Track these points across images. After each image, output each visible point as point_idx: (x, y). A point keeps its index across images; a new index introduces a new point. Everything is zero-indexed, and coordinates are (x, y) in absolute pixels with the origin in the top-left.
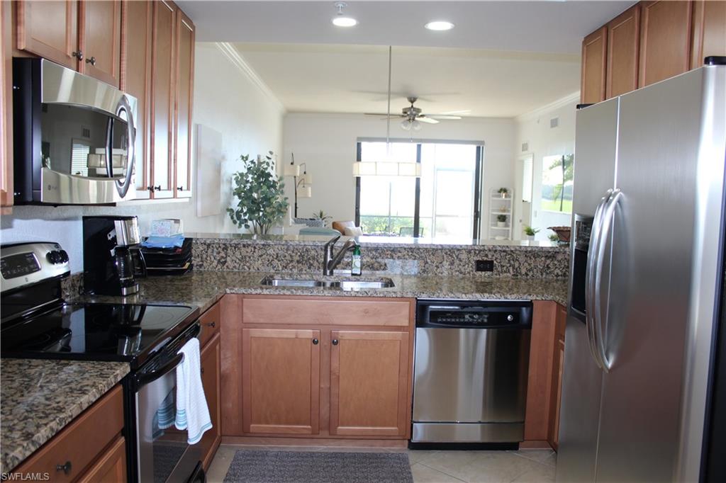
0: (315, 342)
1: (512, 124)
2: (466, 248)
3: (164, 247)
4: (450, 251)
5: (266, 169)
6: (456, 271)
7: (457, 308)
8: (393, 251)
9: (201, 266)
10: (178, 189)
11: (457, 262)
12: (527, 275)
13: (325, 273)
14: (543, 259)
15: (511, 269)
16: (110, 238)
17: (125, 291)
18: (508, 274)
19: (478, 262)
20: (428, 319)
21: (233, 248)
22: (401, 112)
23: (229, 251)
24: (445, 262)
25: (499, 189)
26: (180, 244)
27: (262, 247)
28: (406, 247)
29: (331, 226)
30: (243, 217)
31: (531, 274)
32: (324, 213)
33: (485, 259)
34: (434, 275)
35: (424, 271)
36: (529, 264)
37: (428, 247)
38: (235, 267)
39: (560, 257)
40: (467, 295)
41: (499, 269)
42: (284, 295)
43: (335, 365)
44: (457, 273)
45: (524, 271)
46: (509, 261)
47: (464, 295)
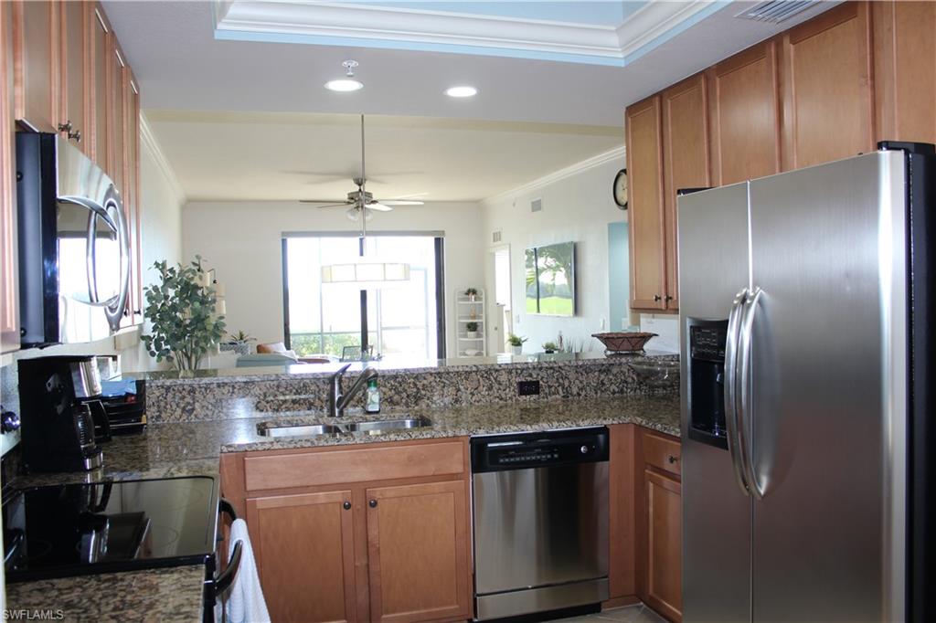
0: (347, 507)
1: (477, 209)
2: (506, 367)
3: (110, 396)
4: (486, 372)
5: (192, 279)
6: (496, 397)
7: (517, 443)
8: (416, 378)
9: (159, 417)
10: (135, 313)
11: (496, 386)
12: (579, 395)
13: (332, 414)
14: (596, 374)
15: (560, 389)
16: (49, 389)
17: (88, 463)
18: (557, 396)
19: (521, 384)
20: (488, 460)
21: (203, 390)
22: (346, 198)
23: (197, 394)
24: (481, 387)
25: (466, 290)
26: (133, 390)
27: (243, 385)
28: (433, 371)
29: (256, 351)
30: (164, 347)
31: (583, 393)
32: (245, 334)
33: (529, 379)
34: (469, 405)
35: (457, 401)
36: (581, 382)
37: (461, 369)
38: (207, 415)
39: (615, 370)
40: (533, 426)
41: (547, 391)
42: (302, 447)
43: (373, 533)
44: (497, 400)
45: (575, 391)
46: (557, 379)
47: (529, 427)
